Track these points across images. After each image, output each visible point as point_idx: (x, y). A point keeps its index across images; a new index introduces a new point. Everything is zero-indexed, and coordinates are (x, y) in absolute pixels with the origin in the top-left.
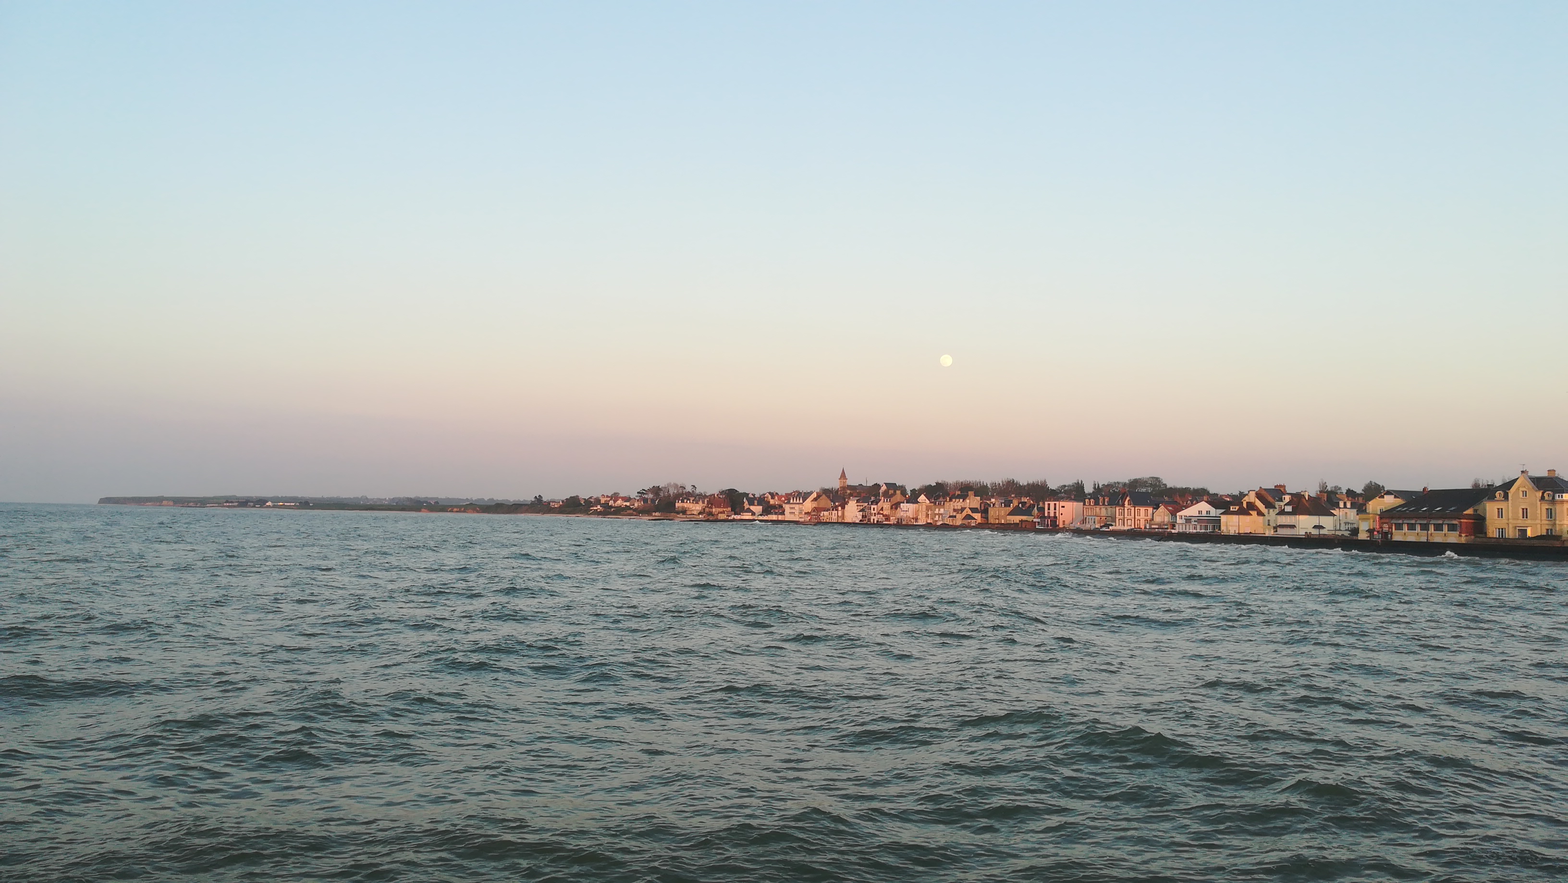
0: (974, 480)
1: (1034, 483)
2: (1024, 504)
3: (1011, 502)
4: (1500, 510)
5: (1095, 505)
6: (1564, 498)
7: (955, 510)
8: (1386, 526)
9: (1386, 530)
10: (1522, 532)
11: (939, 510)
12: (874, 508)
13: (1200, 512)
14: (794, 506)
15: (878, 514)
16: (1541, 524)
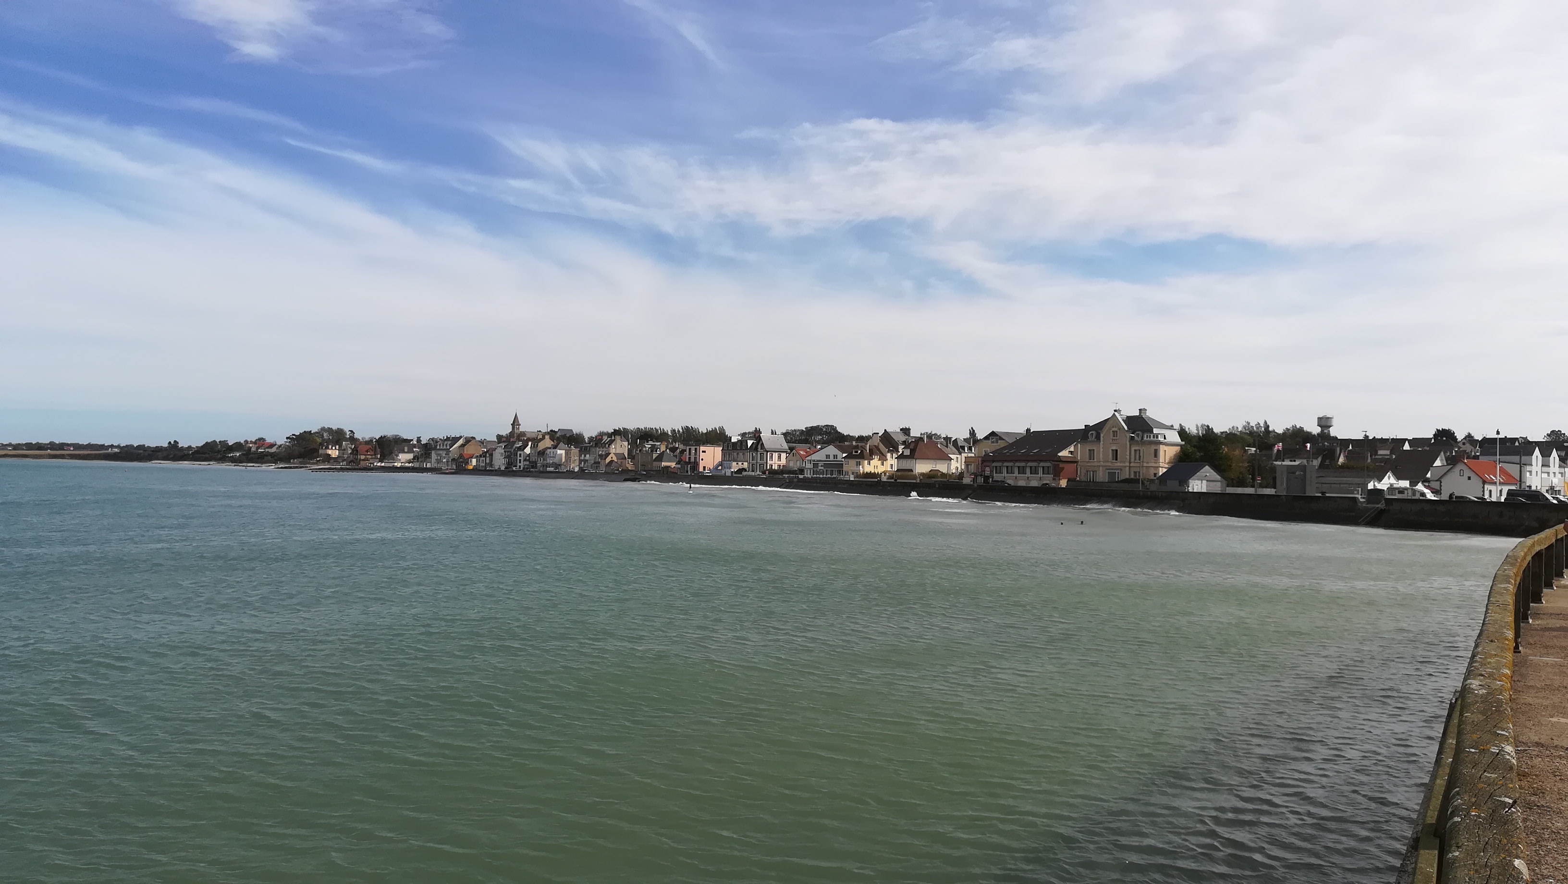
4: (1091, 451)
5: (733, 450)
6: (1152, 438)
7: (600, 456)
8: (988, 469)
9: (987, 473)
10: (1112, 475)
11: (585, 456)
12: (520, 454)
13: (828, 456)
14: (441, 452)
15: (525, 460)
16: (1130, 467)
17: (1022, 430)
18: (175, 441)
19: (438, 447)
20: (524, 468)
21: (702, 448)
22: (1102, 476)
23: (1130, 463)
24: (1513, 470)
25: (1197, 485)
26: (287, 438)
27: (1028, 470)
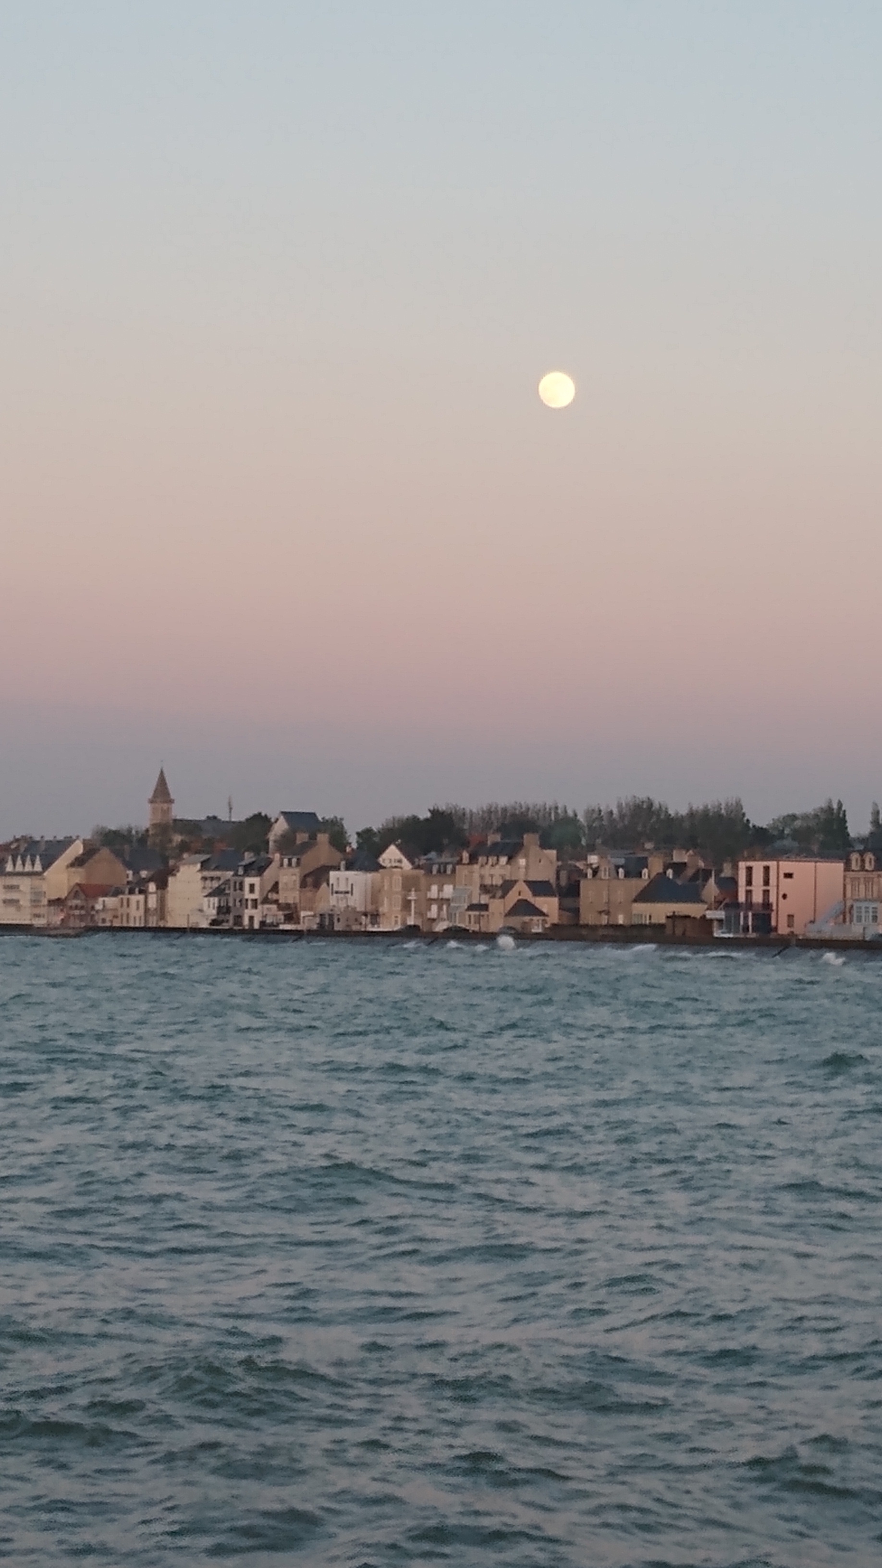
0: (540, 802)
1: (706, 811)
2: (679, 868)
3: (643, 863)
12: (252, 886)
20: (262, 923)
21: (787, 866)
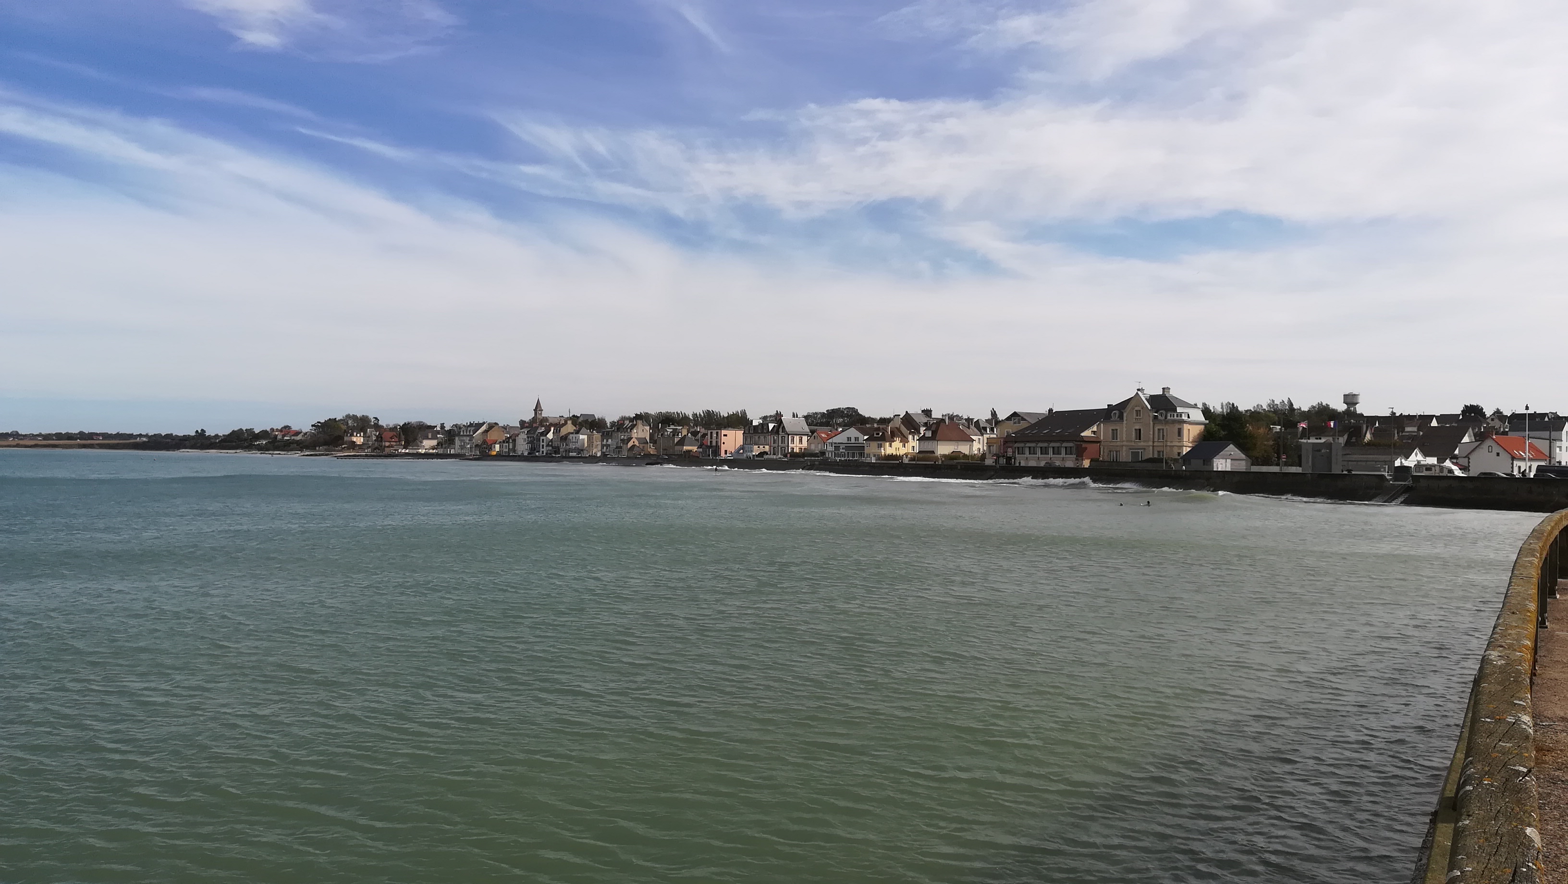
3: (680, 431)
4: (1114, 432)
5: (754, 433)
6: (1175, 417)
7: (622, 440)
8: (1010, 450)
9: (1010, 454)
10: (1135, 454)
11: (607, 441)
12: (543, 440)
13: (849, 439)
14: (465, 438)
15: (548, 445)
16: (1153, 446)
17: (1043, 410)
18: (202, 430)
19: (462, 433)
20: (546, 453)
21: (724, 432)
22: (1125, 456)
23: (1153, 442)
24: (1543, 445)
25: (1221, 464)
26: (312, 426)
27: (1051, 451)
